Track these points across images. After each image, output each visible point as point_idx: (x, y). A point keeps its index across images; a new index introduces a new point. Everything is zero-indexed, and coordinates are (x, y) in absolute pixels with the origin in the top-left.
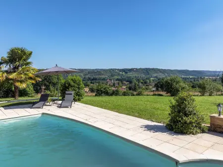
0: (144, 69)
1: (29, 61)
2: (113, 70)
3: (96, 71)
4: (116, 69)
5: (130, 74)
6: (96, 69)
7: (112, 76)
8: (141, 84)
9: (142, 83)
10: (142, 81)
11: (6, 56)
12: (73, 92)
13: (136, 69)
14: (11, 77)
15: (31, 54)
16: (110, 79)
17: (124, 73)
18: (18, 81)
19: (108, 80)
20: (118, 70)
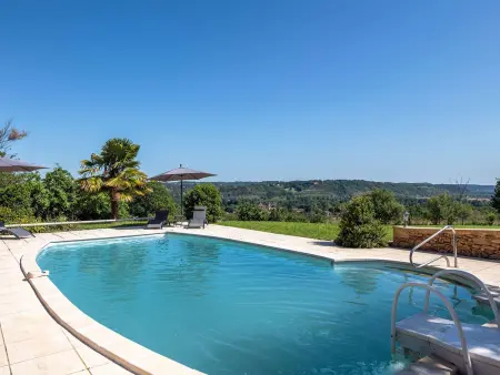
0: (335, 182)
1: (135, 160)
2: (271, 184)
3: (235, 187)
4: (277, 183)
5: (306, 193)
6: (236, 183)
7: (270, 195)
8: (328, 212)
9: (330, 210)
10: (330, 207)
11: (99, 153)
12: (205, 208)
13: (320, 182)
14: (110, 183)
15: (137, 149)
16: (264, 203)
17: (293, 190)
18: (120, 191)
19: (261, 205)
20: (281, 183)
